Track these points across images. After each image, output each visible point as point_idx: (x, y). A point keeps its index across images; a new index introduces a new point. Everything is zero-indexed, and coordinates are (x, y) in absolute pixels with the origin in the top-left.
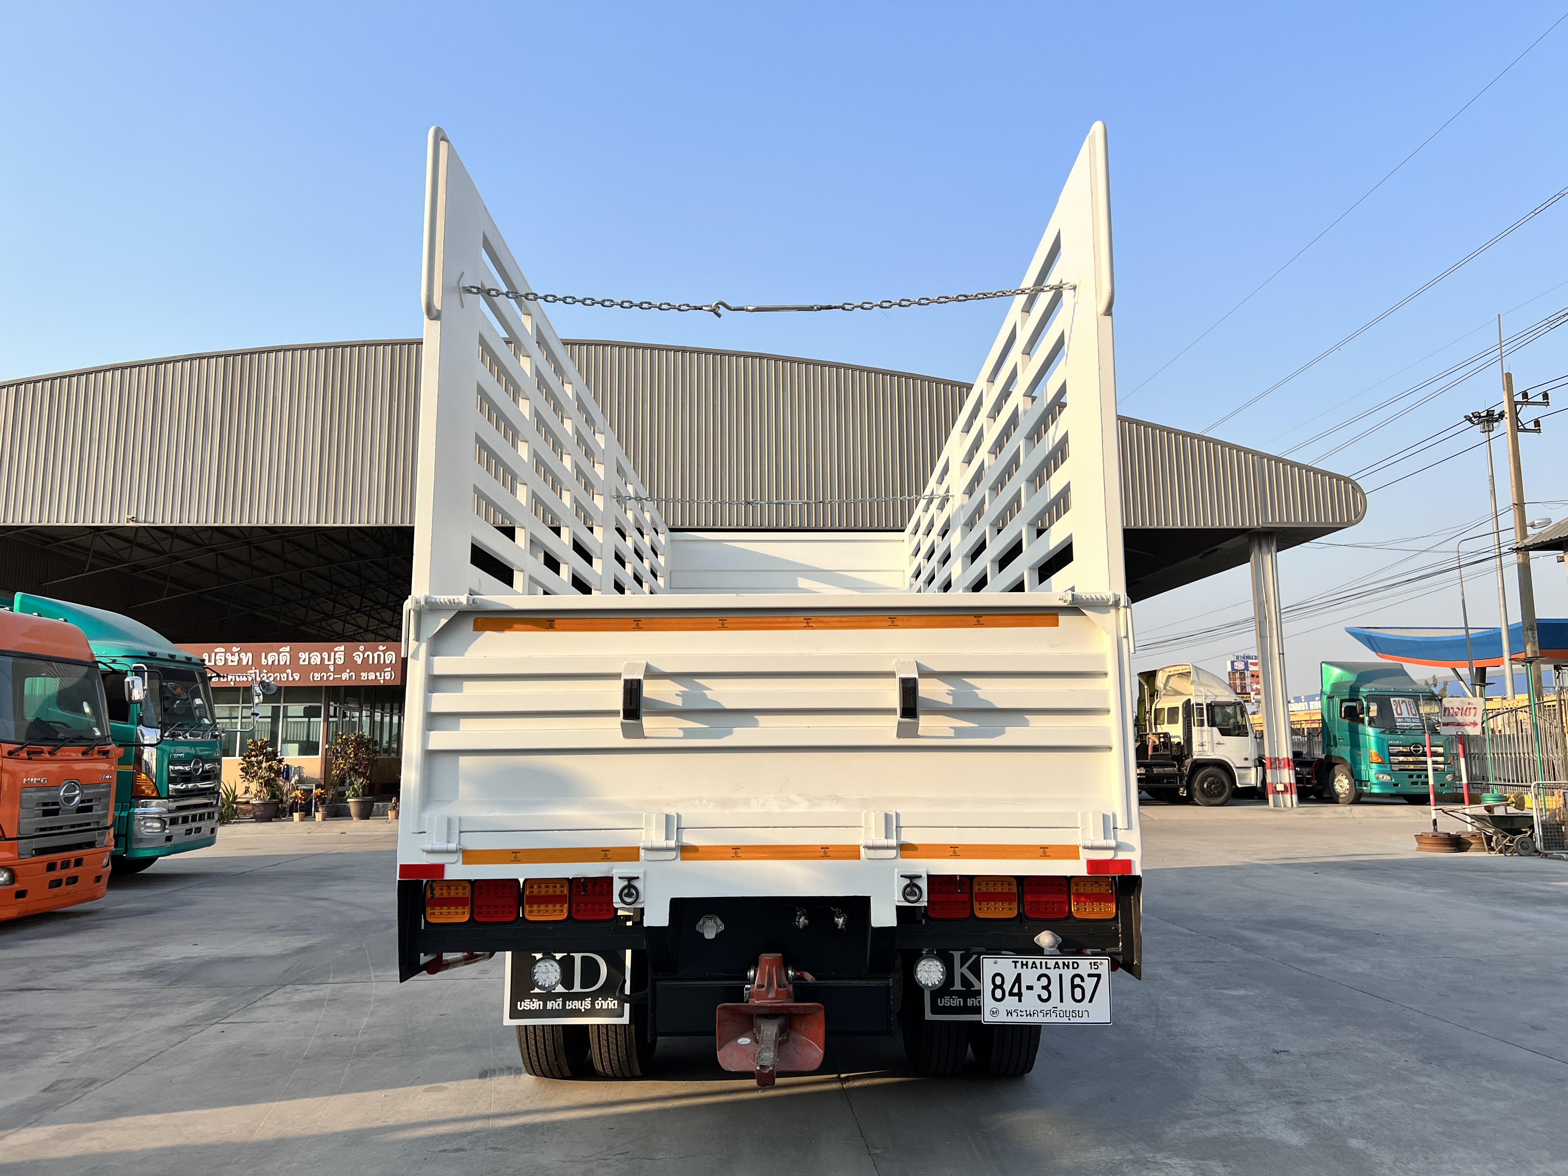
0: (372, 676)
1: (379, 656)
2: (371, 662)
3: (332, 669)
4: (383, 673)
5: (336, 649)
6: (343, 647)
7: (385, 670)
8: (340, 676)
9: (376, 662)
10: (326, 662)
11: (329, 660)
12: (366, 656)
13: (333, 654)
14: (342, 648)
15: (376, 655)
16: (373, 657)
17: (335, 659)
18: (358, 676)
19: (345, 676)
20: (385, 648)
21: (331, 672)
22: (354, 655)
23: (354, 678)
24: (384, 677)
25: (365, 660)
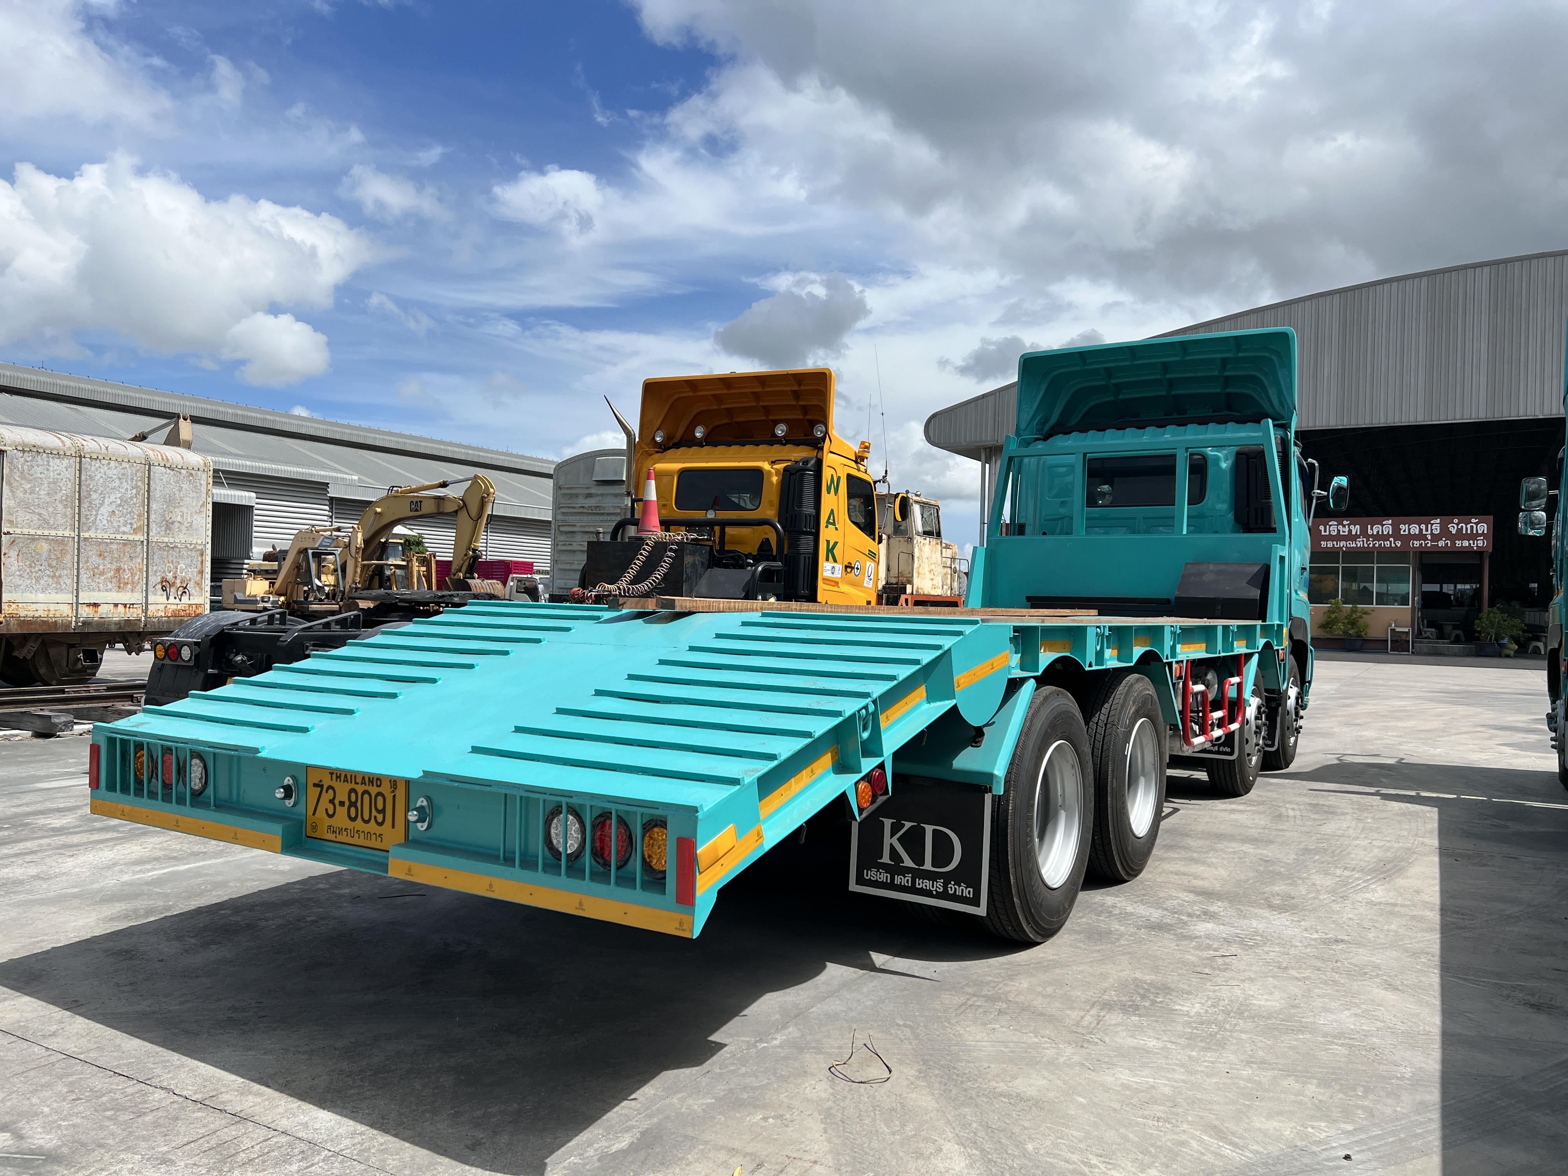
0: (1466, 543)
1: (1472, 527)
2: (1464, 532)
5: (1432, 522)
7: (1478, 539)
8: (1437, 543)
9: (1469, 532)
10: (1424, 532)
11: (1427, 530)
12: (1460, 527)
13: (1430, 525)
14: (1438, 521)
15: (1469, 526)
16: (1467, 529)
17: (1432, 530)
18: (1453, 543)
19: (1441, 543)
20: (1477, 520)
21: (1429, 540)
22: (1449, 526)
23: (1449, 545)
24: (1477, 544)
25: (1460, 530)
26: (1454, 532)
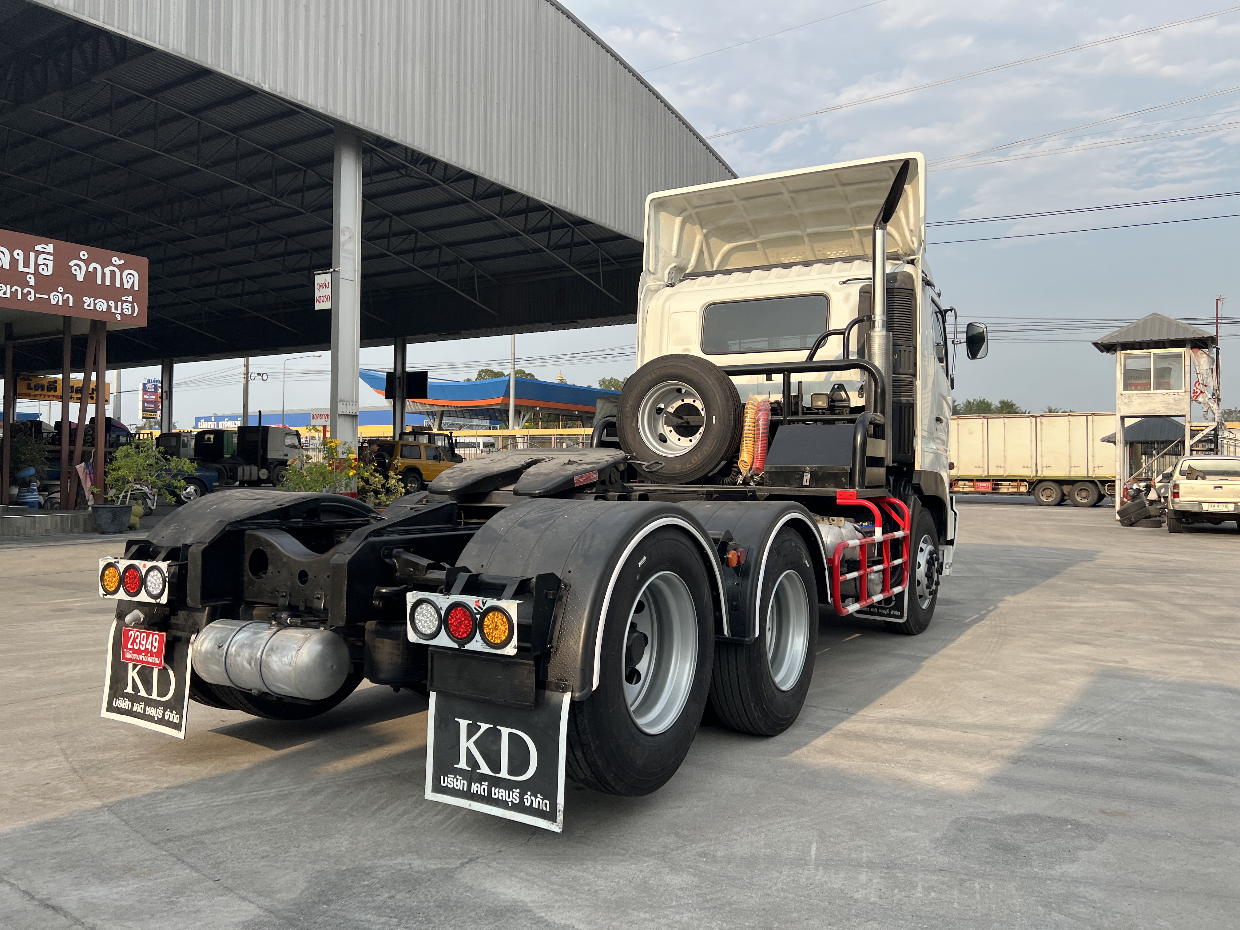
0: (102, 305)
1: (113, 273)
2: (99, 281)
3: (32, 282)
4: (119, 303)
5: (38, 248)
6: (51, 246)
7: (123, 298)
8: (47, 297)
9: (108, 283)
10: (21, 268)
11: (27, 264)
12: (91, 269)
13: (32, 255)
14: (50, 248)
16: (104, 274)
17: (37, 265)
18: (79, 302)
19: (56, 298)
20: (122, 262)
21: (31, 287)
22: (71, 263)
23: (71, 305)
24: (122, 309)
25: (90, 276)
26: (80, 278)
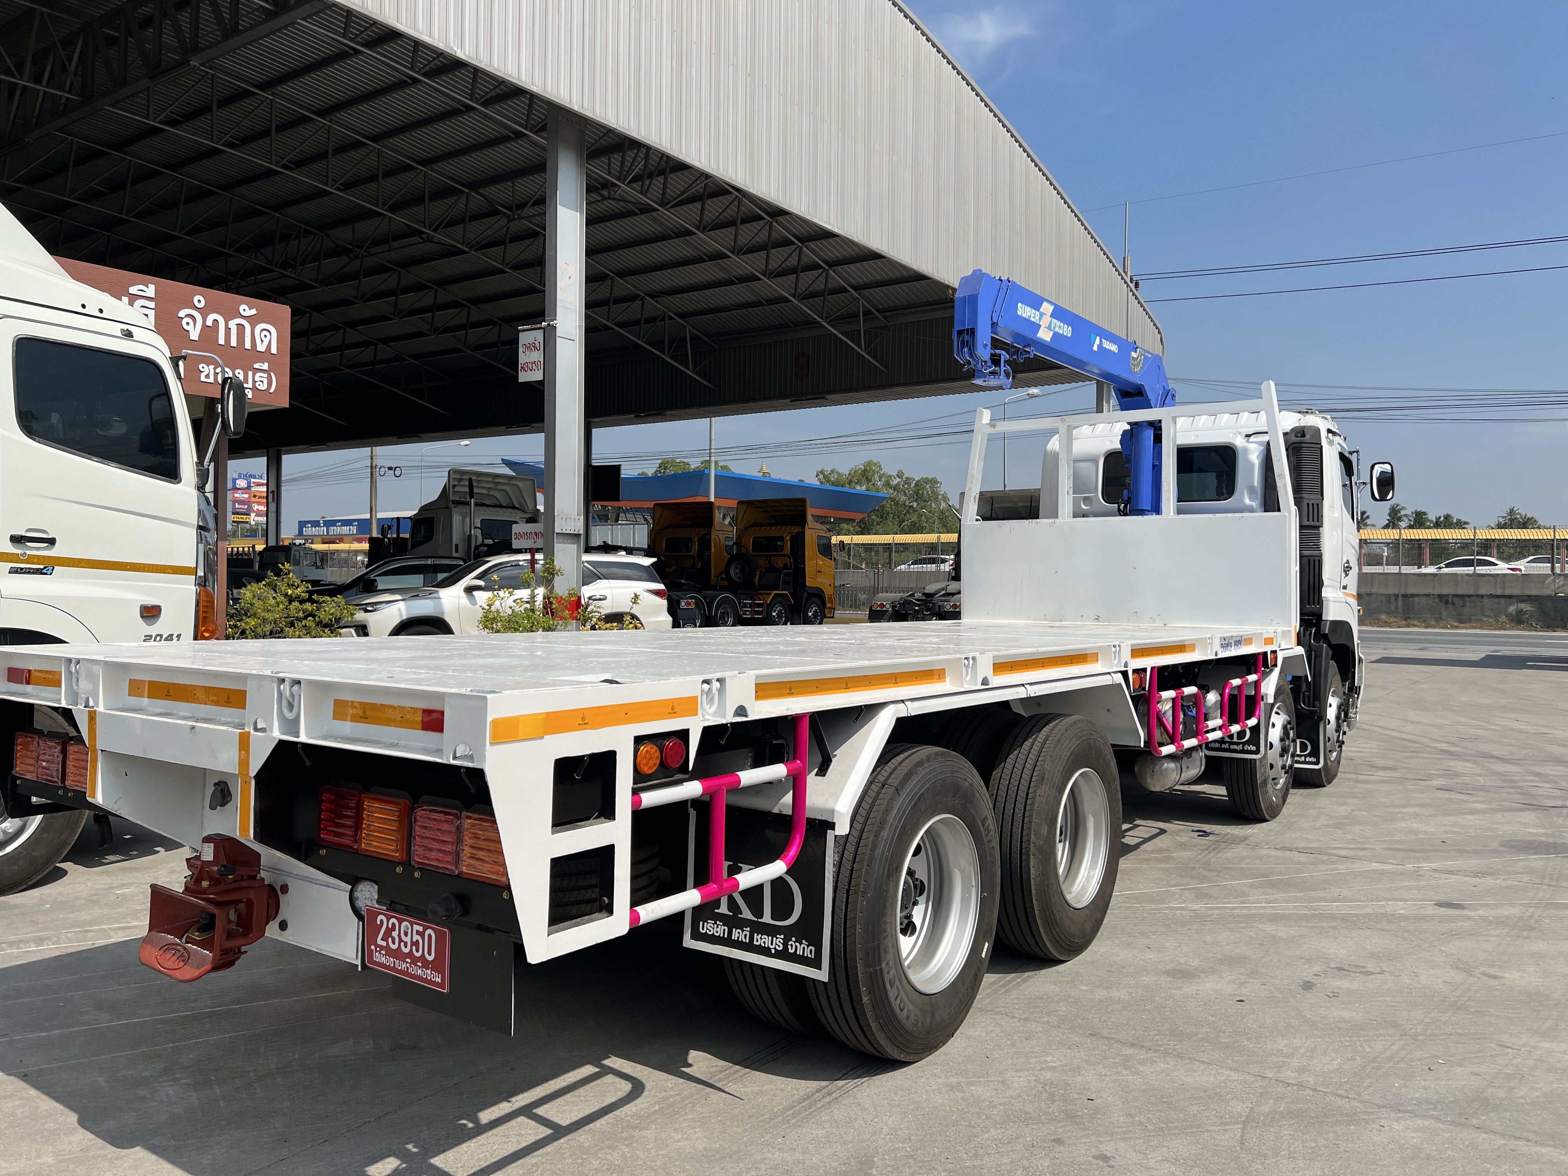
2: (222, 341)
4: (250, 373)
5: (133, 290)
6: (152, 287)
7: (256, 366)
9: (234, 343)
12: (209, 322)
14: (151, 291)
15: (232, 324)
16: (228, 330)
20: (254, 312)
22: (182, 314)
24: (254, 382)
25: (209, 332)
26: (194, 335)
